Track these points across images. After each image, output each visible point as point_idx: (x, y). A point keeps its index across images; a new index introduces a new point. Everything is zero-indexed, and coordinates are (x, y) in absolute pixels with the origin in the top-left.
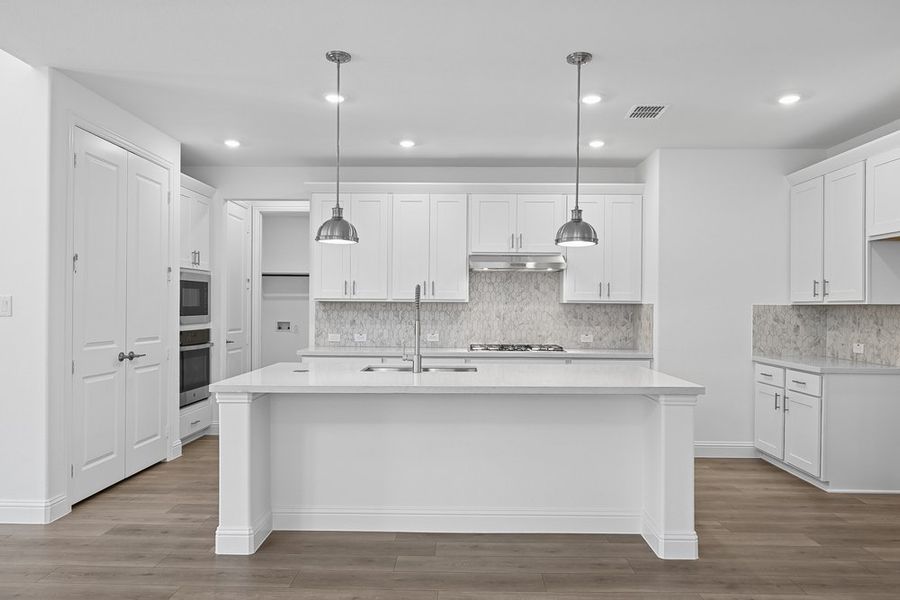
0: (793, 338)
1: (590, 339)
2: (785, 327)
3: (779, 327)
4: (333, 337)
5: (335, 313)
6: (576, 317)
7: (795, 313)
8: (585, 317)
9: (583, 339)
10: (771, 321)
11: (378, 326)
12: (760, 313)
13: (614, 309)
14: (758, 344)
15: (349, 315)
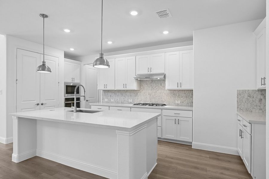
0: (259, 104)
1: (179, 102)
2: (254, 99)
3: (251, 99)
4: (106, 100)
5: (107, 93)
6: (174, 95)
7: (260, 93)
8: (177, 95)
9: (177, 102)
10: (246, 96)
11: (117, 97)
12: (240, 94)
13: (188, 92)
14: (240, 107)
15: (110, 94)
